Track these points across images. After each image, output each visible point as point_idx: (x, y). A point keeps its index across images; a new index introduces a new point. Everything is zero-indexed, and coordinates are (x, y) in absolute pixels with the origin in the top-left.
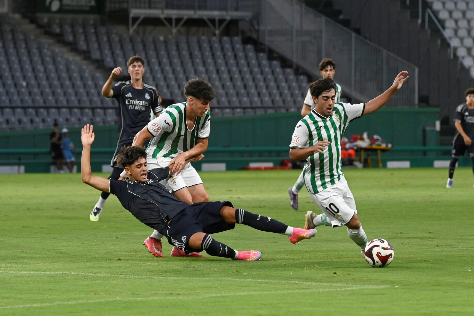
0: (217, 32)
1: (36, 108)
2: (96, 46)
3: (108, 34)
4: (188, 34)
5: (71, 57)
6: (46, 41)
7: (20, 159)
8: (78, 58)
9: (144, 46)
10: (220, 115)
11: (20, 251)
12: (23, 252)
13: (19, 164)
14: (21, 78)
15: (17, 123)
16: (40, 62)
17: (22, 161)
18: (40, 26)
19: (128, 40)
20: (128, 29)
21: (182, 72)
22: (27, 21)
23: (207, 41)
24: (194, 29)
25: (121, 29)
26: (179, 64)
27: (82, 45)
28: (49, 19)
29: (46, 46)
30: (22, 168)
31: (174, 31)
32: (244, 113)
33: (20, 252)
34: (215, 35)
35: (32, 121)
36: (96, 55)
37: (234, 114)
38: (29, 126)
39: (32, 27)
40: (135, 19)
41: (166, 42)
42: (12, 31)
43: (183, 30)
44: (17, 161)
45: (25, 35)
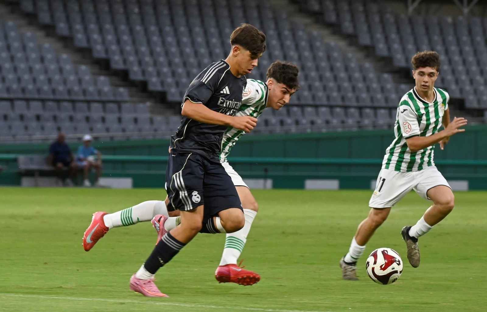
2: (365, 28)
7: (266, 170)
9: (427, 29)
13: (265, 177)
16: (293, 47)
17: (269, 173)
19: (406, 21)
20: (407, 7)
21: (475, 63)
26: (472, 53)
27: (348, 26)
29: (302, 27)
31: (466, 10)
35: (282, 123)
36: (365, 40)
38: (278, 129)
41: (455, 25)
42: (258, 7)
43: (478, 10)
44: (262, 173)
45: (274, 12)
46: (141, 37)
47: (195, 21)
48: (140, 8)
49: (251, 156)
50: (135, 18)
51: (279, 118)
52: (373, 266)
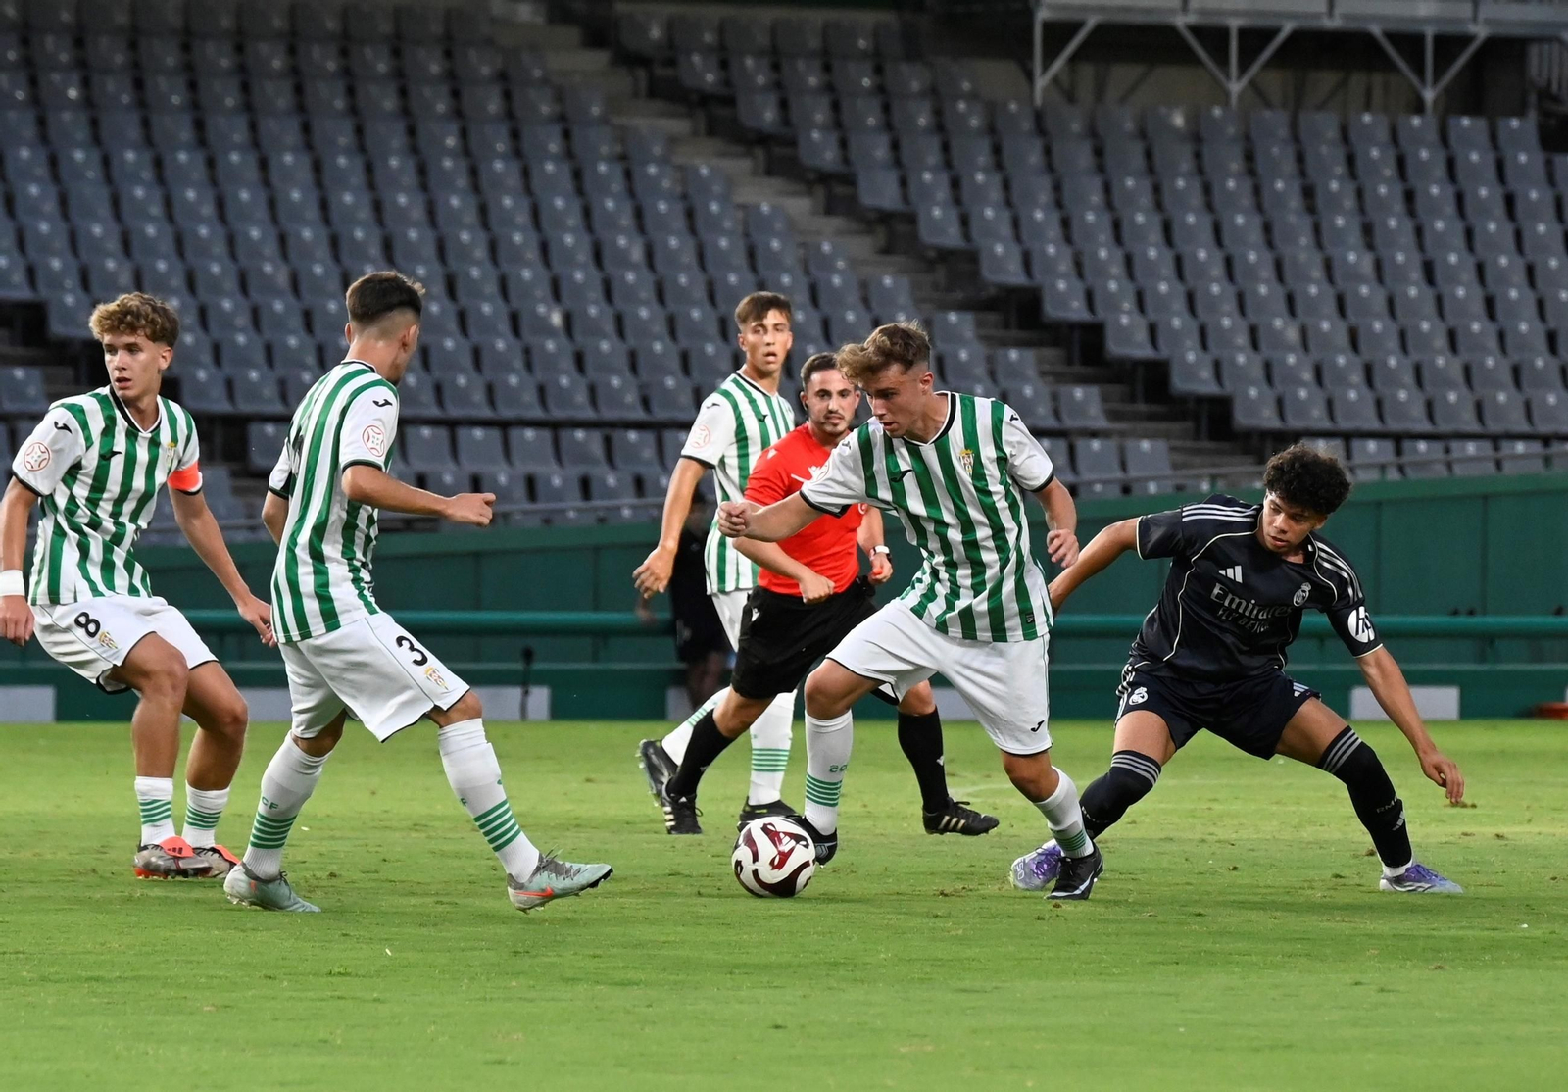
0: (1429, 95)
1: (608, 428)
2: (881, 151)
3: (938, 97)
4: (1296, 103)
5: (767, 198)
6: (656, 125)
7: (528, 655)
8: (799, 206)
9: (1099, 152)
10: (1440, 470)
11: (489, 1056)
12: (500, 1062)
13: (525, 681)
14: (543, 290)
15: (520, 492)
16: (626, 220)
17: (538, 666)
18: (629, 59)
19: (1027, 125)
20: (1029, 76)
21: (1267, 272)
22: (572, 34)
23: (1383, 134)
24: (1325, 80)
25: (994, 75)
26: (1256, 236)
27: (820, 147)
28: (670, 26)
29: (657, 150)
30: (540, 697)
31: (1235, 87)
32: (1548, 461)
33: (487, 1063)
34: (1419, 107)
35: (586, 487)
36: (880, 191)
37: (1499, 464)
38: (573, 508)
39: (596, 60)
40: (1059, 33)
41: (1196, 137)
42: (502, 77)
43: (1276, 83)
44: (518, 666)
45: (559, 96)
46: (89, 186)
47: (283, 131)
48: (86, 84)
49: (478, 606)
50: (70, 121)
51: (575, 471)
52: (753, 867)
